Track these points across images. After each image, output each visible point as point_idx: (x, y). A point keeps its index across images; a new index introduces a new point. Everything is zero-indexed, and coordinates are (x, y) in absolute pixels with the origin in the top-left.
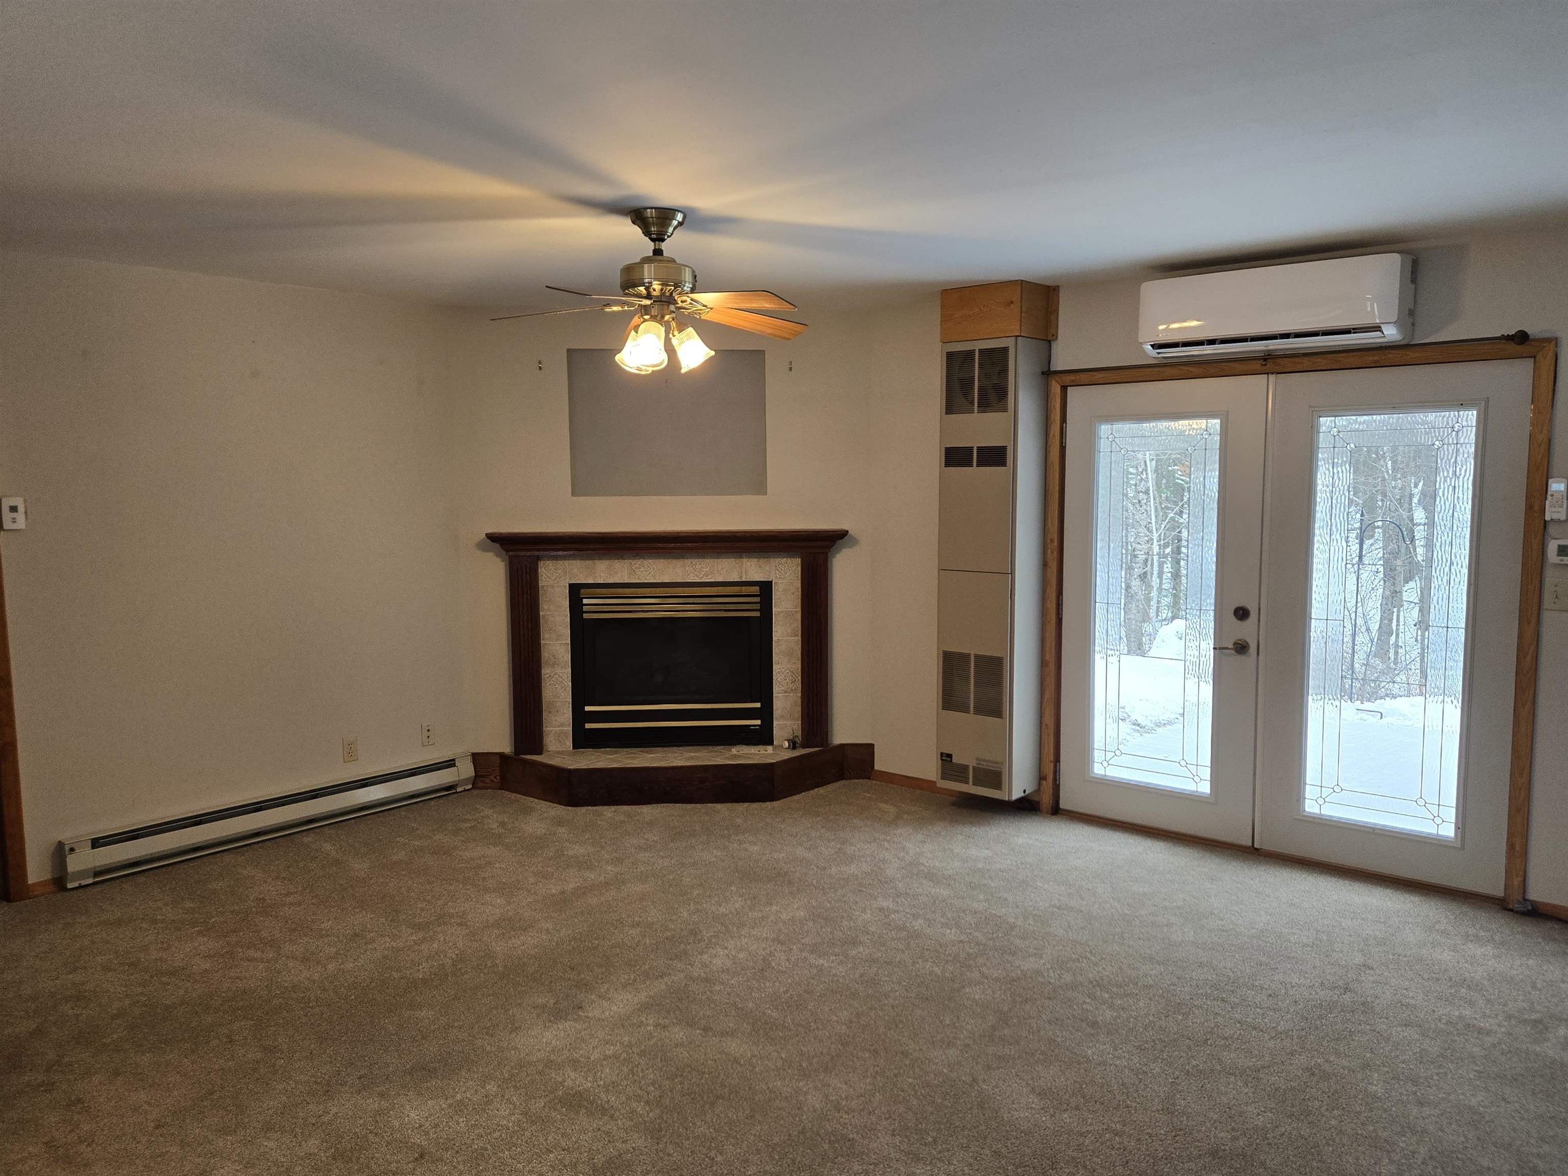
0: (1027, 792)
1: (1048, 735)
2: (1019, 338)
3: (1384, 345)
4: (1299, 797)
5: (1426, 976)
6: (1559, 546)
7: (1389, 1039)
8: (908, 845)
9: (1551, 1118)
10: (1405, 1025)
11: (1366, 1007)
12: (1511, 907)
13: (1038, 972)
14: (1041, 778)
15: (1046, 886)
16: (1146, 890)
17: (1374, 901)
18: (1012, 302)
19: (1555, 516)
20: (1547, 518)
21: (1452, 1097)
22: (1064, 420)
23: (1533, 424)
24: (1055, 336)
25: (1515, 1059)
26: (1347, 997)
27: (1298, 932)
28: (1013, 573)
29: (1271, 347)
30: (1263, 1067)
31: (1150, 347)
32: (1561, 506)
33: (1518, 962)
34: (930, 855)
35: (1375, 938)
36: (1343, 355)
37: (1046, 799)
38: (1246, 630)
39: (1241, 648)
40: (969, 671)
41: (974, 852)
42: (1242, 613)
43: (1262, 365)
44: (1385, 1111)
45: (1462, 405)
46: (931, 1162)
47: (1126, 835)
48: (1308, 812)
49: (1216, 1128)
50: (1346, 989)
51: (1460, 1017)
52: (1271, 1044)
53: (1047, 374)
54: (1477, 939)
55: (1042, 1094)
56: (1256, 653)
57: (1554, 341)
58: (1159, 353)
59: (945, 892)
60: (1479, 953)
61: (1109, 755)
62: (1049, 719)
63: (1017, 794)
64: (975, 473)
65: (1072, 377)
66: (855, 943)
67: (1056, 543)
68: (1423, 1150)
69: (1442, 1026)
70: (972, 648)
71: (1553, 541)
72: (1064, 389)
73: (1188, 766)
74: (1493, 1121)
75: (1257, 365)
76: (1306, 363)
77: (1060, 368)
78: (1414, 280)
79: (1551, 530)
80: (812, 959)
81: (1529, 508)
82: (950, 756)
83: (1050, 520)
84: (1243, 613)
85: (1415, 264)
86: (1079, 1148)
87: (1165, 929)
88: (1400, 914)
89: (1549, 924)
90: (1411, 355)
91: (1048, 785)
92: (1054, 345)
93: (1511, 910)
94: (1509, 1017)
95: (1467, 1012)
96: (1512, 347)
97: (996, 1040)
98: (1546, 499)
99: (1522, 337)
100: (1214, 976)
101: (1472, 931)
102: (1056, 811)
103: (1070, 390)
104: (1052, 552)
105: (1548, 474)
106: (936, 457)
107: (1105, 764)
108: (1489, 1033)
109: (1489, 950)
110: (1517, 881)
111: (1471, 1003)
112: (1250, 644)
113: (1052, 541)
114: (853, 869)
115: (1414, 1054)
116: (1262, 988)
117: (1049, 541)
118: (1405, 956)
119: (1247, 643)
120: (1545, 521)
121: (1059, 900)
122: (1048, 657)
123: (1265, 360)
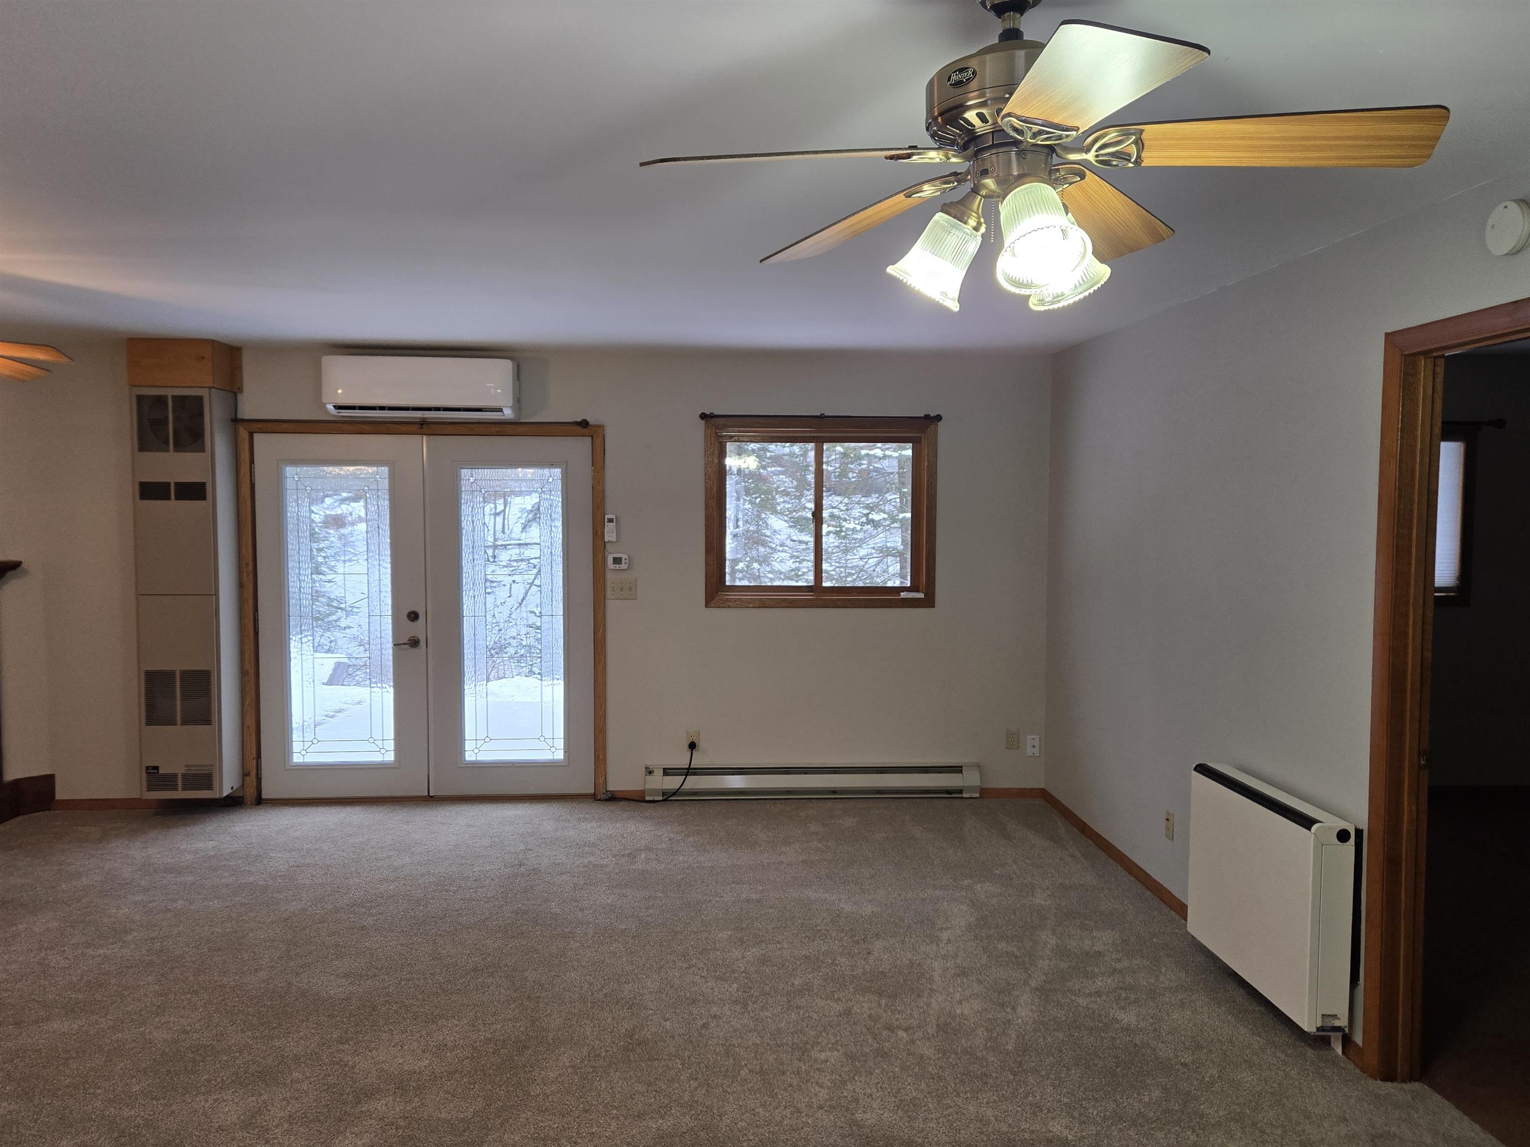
0: (234, 789)
1: (250, 735)
2: (213, 389)
3: (502, 421)
4: (461, 751)
5: (563, 846)
6: (614, 558)
7: (554, 884)
8: (130, 853)
9: (649, 897)
10: (561, 874)
11: (536, 871)
12: (599, 798)
13: (305, 910)
14: (245, 774)
15: (280, 855)
16: (361, 840)
17: (520, 812)
18: (203, 358)
19: (610, 539)
20: (606, 540)
21: (597, 902)
22: (252, 461)
23: (593, 479)
24: (240, 389)
25: (624, 875)
26: (522, 869)
27: (479, 840)
28: (217, 594)
29: (426, 416)
30: (487, 919)
31: (333, 408)
32: (613, 532)
33: (611, 827)
34: (158, 856)
35: (528, 833)
36: (476, 425)
37: (250, 793)
38: (417, 629)
39: (414, 643)
40: (175, 686)
41: (200, 845)
42: (413, 616)
43: (420, 428)
44: (565, 919)
45: (552, 465)
46: (284, 1036)
47: (328, 808)
48: (469, 761)
49: (471, 957)
50: (521, 865)
51: (589, 862)
52: (487, 905)
53: (236, 421)
54: (586, 820)
55: (346, 976)
56: (425, 646)
57: (601, 427)
58: (338, 412)
59: (191, 878)
60: (589, 827)
61: (307, 744)
62: (250, 721)
63: (226, 792)
64: (174, 506)
65: (259, 425)
66: (127, 932)
67: (251, 567)
68: (591, 931)
69: (582, 869)
70: (177, 665)
71: (610, 555)
72: (251, 435)
73: (375, 742)
74: (621, 907)
75: (416, 428)
76: (450, 429)
77: (247, 417)
78: (518, 379)
79: (608, 547)
80: (90, 952)
81: (595, 534)
82: (156, 768)
83: (244, 548)
84: (415, 616)
85: (518, 366)
86: (387, 995)
87: (387, 860)
88: (538, 816)
89: (622, 803)
90: (521, 429)
91: (251, 780)
92: (239, 397)
93: (600, 800)
94: (614, 856)
95: (592, 859)
96: (579, 429)
97: (294, 957)
98: (604, 528)
99: (584, 424)
100: (435, 879)
101: (581, 816)
102: (260, 801)
103: (257, 437)
104: (248, 575)
105: (604, 513)
106: (130, 491)
107: (304, 752)
108: (606, 866)
109: (594, 824)
110: (601, 780)
111: (592, 854)
112: (421, 640)
113: (247, 564)
114: (85, 881)
115: (571, 887)
116: (469, 878)
117: (244, 565)
118: (548, 838)
119: (418, 639)
120: (605, 542)
121: (295, 862)
122: (247, 667)
123: (422, 425)
